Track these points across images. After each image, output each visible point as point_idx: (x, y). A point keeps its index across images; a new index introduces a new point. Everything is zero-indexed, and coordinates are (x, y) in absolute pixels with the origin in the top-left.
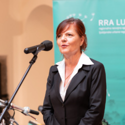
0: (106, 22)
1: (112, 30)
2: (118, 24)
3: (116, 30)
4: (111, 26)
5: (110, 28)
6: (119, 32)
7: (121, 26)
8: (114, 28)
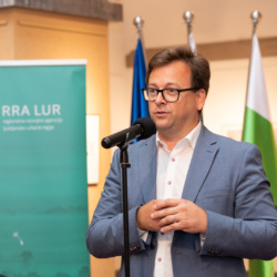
0: (15, 110)
1: (27, 125)
2: (36, 114)
3: (34, 124)
4: (25, 116)
5: (23, 121)
6: (39, 128)
7: (42, 117)
8: (29, 121)
